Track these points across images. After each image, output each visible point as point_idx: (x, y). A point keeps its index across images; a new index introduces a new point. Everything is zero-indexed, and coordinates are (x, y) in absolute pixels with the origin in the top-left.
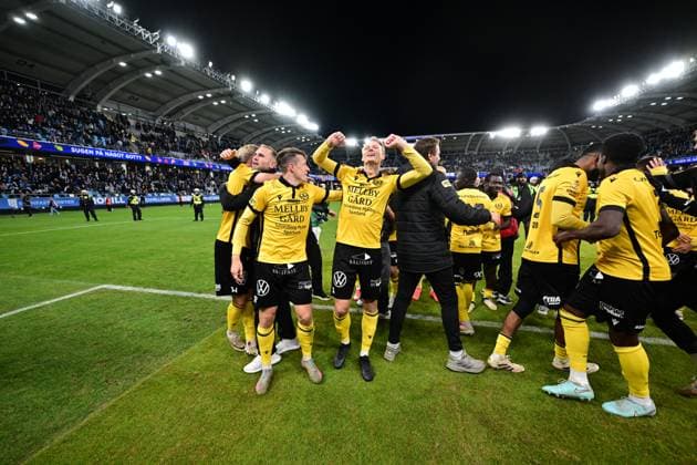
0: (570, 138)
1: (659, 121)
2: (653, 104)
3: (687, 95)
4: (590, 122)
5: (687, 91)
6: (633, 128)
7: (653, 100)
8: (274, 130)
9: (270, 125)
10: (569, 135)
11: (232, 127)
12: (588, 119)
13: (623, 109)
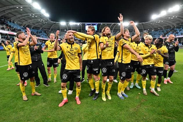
0: (144, 27)
1: (169, 23)
2: (169, 18)
3: (178, 16)
4: (150, 22)
5: (179, 15)
6: (162, 25)
7: (169, 17)
8: (29, 15)
9: (27, 13)
10: (143, 26)
11: (7, 12)
12: (150, 21)
13: (161, 19)
